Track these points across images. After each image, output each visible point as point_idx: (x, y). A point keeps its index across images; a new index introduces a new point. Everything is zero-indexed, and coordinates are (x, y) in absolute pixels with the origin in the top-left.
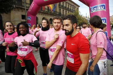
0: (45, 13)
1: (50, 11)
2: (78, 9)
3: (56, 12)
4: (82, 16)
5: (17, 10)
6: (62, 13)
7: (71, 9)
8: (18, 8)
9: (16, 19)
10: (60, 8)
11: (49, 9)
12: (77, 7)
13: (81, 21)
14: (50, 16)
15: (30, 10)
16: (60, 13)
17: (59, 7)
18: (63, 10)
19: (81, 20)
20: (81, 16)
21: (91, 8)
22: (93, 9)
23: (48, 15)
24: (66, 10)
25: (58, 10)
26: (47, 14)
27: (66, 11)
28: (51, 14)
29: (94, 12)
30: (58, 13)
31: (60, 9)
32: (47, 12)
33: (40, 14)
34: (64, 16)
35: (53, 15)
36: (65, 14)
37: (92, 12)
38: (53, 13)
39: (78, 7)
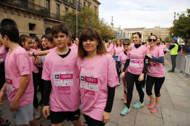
2: (96, 8)
3: (33, 4)
12: (93, 4)
14: (2, 10)
18: (58, 5)
24: (65, 4)
27: (67, 9)
30: (38, 9)
39: (96, 5)
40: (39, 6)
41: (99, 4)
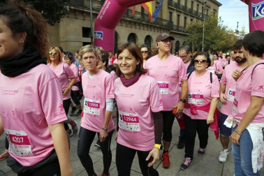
0: (135, 23)
1: (146, 18)
2: (216, 11)
3: (161, 19)
4: (227, 29)
5: (72, 15)
6: (175, 23)
7: (197, 12)
8: (74, 11)
9: (72, 37)
10: (171, 11)
11: (145, 13)
12: (213, 6)
13: (223, 42)
14: (146, 29)
15: (102, 17)
16: (171, 22)
17: (169, 8)
18: (179, 16)
19: (223, 40)
20: (224, 29)
21: (254, 8)
22: (260, 11)
23: (142, 28)
24: (184, 13)
25: (165, 16)
26: (139, 24)
27: (185, 18)
28: (150, 26)
29: (262, 16)
30: (165, 23)
31: (171, 13)
32: (139, 19)
33: (124, 25)
34: (180, 29)
35: (154, 27)
36: (182, 24)
37: (257, 18)
38: (154, 23)
39: (215, 7)
40: (166, 21)
41: (219, 5)
